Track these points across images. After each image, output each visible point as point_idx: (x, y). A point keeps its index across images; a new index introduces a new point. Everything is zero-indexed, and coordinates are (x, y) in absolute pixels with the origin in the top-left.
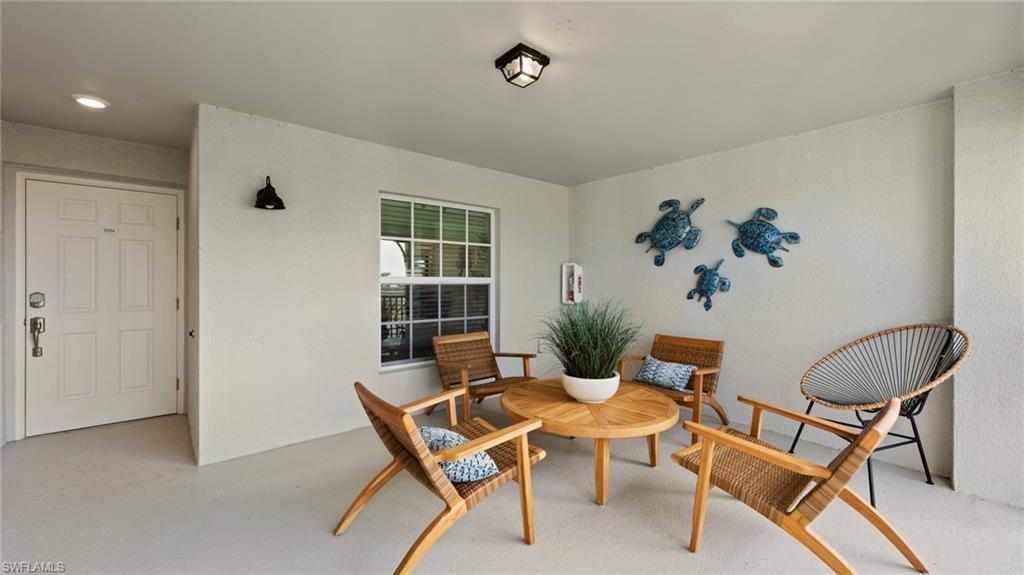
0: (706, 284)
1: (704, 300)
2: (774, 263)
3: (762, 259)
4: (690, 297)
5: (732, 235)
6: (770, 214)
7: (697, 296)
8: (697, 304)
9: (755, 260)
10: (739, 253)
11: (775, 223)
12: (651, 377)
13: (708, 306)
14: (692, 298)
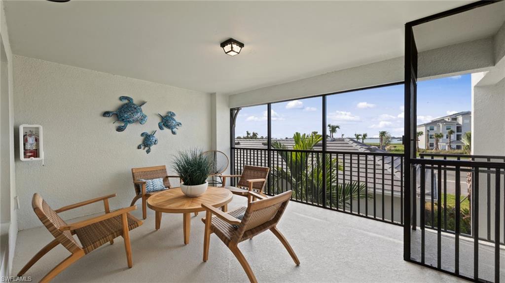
0: (147, 141)
1: (147, 149)
2: (174, 133)
3: (170, 131)
4: (139, 147)
5: (158, 120)
6: (173, 114)
7: (143, 147)
8: (143, 151)
9: (167, 131)
10: (161, 128)
11: (174, 117)
12: (152, 188)
13: (148, 152)
14: (140, 148)
